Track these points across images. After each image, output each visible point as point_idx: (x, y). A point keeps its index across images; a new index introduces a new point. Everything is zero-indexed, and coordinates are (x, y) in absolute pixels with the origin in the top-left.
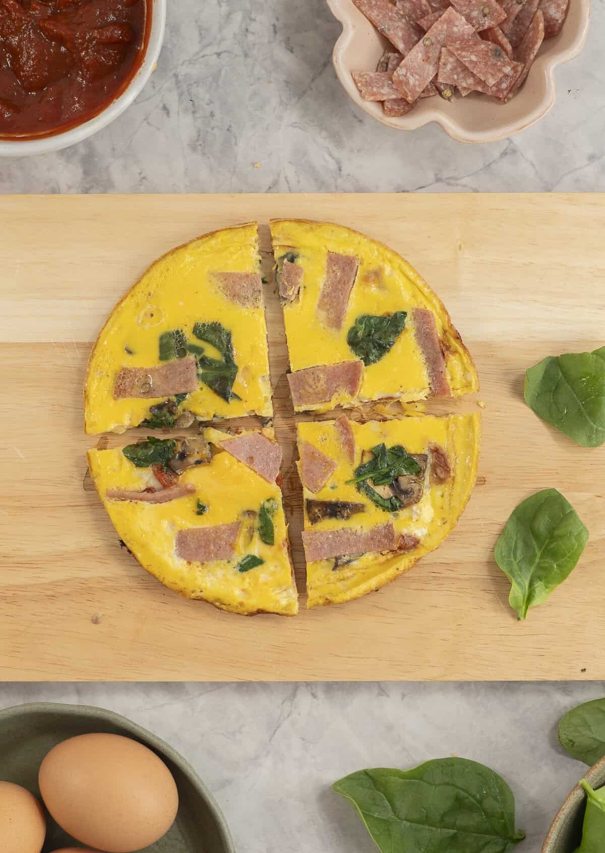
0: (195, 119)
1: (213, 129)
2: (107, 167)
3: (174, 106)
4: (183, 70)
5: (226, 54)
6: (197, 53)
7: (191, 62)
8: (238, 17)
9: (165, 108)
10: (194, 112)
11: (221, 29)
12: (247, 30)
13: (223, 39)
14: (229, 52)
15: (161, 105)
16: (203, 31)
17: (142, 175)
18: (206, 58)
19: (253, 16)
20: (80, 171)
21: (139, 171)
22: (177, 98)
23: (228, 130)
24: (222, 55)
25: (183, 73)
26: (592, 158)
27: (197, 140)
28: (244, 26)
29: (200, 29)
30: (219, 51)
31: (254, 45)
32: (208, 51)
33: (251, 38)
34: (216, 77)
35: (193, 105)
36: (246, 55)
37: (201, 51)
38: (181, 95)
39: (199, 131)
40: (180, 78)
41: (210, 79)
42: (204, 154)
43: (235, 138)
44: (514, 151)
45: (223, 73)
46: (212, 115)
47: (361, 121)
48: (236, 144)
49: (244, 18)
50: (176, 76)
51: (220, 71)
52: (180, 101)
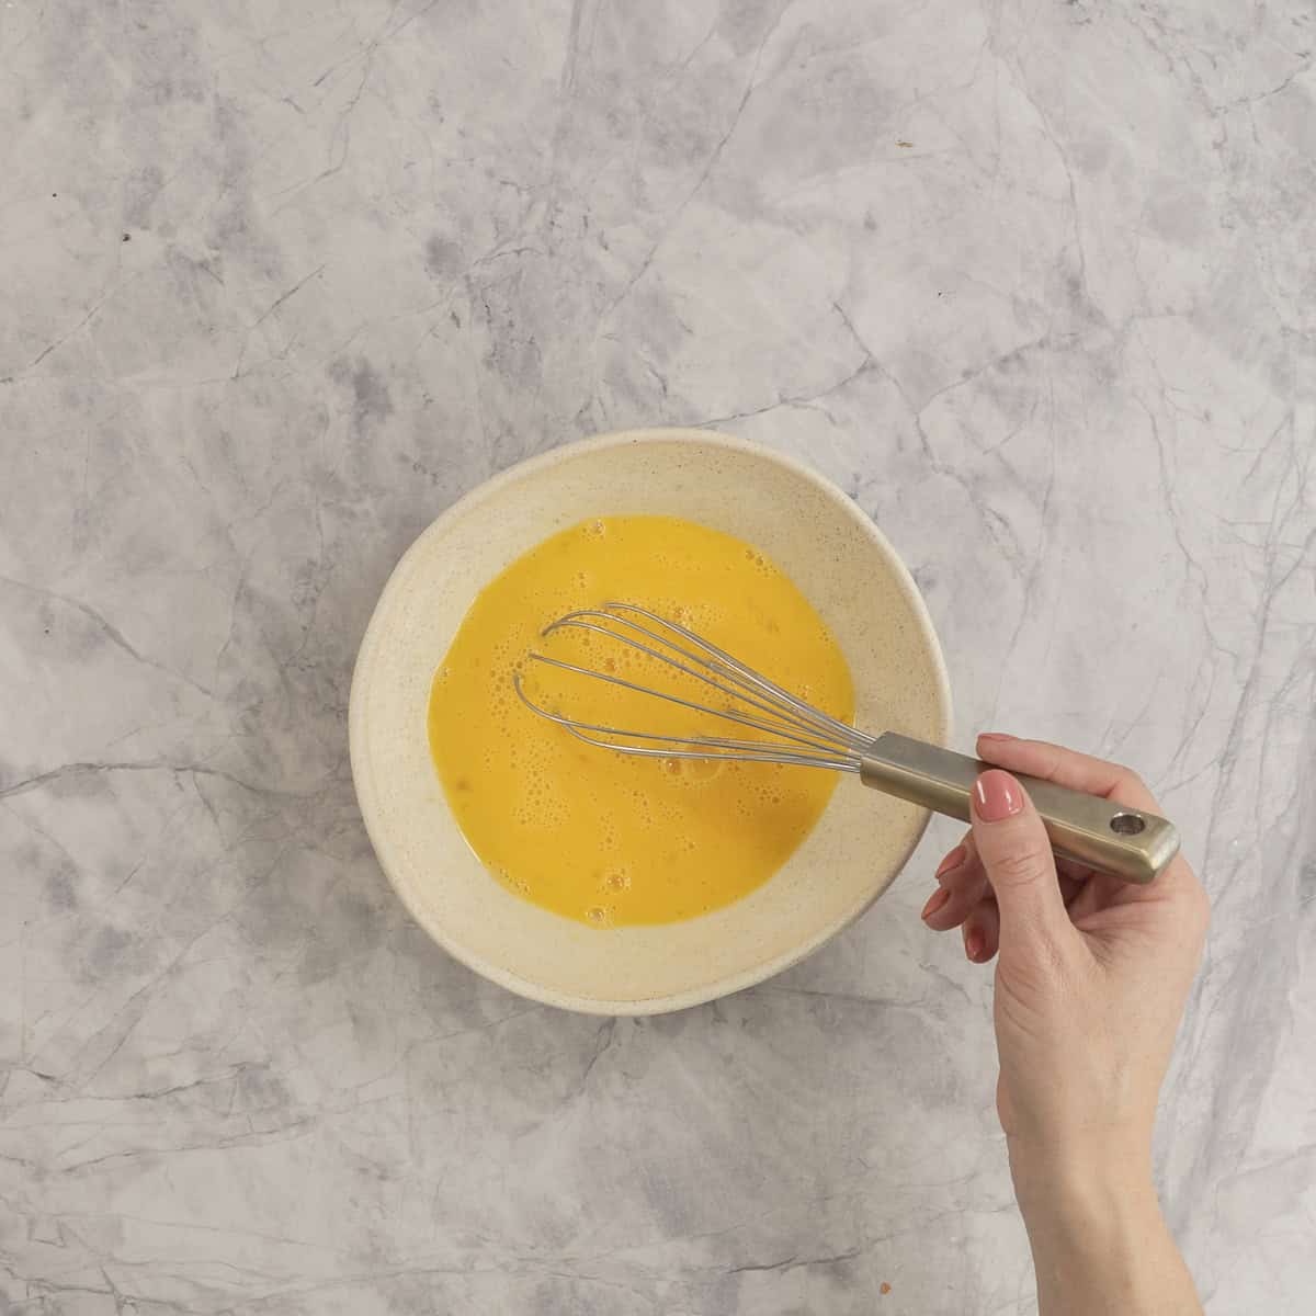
0: (490, 329)
1: (512, 341)
2: (385, 390)
3: (465, 316)
4: (475, 271)
5: (527, 252)
6: (493, 251)
7: (485, 261)
8: (542, 207)
9: (454, 316)
10: (489, 322)
11: (521, 220)
12: (552, 223)
13: (524, 234)
14: (532, 250)
15: (450, 314)
16: (499, 225)
17: (427, 397)
18: (503, 257)
19: (560, 205)
20: (353, 392)
21: (423, 393)
22: (468, 304)
23: (531, 343)
24: (523, 253)
25: (476, 275)
26: (967, 374)
27: (494, 355)
28: (549, 219)
29: (496, 221)
30: (518, 248)
31: (561, 241)
32: (506, 248)
33: (557, 232)
34: (516, 279)
35: (488, 312)
36: (551, 253)
37: (498, 248)
38: (474, 300)
39: (495, 346)
40: (473, 280)
41: (509, 281)
42: (501, 372)
43: (540, 352)
44: (874, 367)
45: (524, 274)
46: (511, 324)
47: (690, 331)
48: (540, 359)
49: (548, 209)
50: (467, 278)
51: (521, 272)
52: (473, 309)
